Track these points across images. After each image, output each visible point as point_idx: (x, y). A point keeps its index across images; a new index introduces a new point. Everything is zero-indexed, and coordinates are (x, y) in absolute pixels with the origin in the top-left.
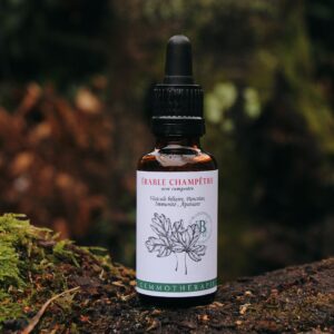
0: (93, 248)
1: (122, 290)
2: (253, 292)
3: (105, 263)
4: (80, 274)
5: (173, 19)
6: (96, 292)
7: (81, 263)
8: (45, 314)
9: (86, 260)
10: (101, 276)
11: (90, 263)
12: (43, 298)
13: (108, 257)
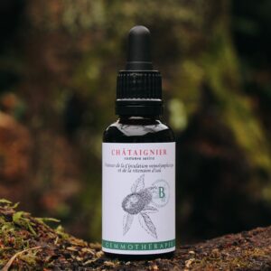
0: (46, 219)
1: (76, 254)
2: (196, 252)
3: (58, 232)
4: (37, 240)
5: (94, 28)
6: (53, 254)
7: (37, 231)
8: (11, 267)
9: (41, 229)
10: (56, 242)
11: (45, 232)
12: (8, 255)
13: (60, 227)
